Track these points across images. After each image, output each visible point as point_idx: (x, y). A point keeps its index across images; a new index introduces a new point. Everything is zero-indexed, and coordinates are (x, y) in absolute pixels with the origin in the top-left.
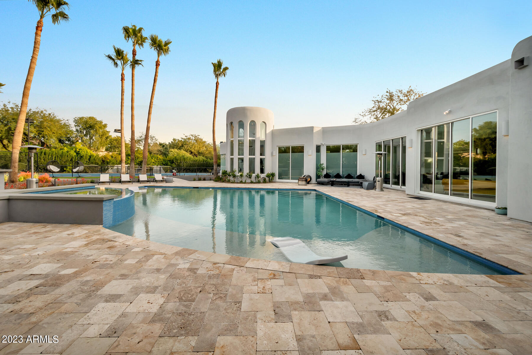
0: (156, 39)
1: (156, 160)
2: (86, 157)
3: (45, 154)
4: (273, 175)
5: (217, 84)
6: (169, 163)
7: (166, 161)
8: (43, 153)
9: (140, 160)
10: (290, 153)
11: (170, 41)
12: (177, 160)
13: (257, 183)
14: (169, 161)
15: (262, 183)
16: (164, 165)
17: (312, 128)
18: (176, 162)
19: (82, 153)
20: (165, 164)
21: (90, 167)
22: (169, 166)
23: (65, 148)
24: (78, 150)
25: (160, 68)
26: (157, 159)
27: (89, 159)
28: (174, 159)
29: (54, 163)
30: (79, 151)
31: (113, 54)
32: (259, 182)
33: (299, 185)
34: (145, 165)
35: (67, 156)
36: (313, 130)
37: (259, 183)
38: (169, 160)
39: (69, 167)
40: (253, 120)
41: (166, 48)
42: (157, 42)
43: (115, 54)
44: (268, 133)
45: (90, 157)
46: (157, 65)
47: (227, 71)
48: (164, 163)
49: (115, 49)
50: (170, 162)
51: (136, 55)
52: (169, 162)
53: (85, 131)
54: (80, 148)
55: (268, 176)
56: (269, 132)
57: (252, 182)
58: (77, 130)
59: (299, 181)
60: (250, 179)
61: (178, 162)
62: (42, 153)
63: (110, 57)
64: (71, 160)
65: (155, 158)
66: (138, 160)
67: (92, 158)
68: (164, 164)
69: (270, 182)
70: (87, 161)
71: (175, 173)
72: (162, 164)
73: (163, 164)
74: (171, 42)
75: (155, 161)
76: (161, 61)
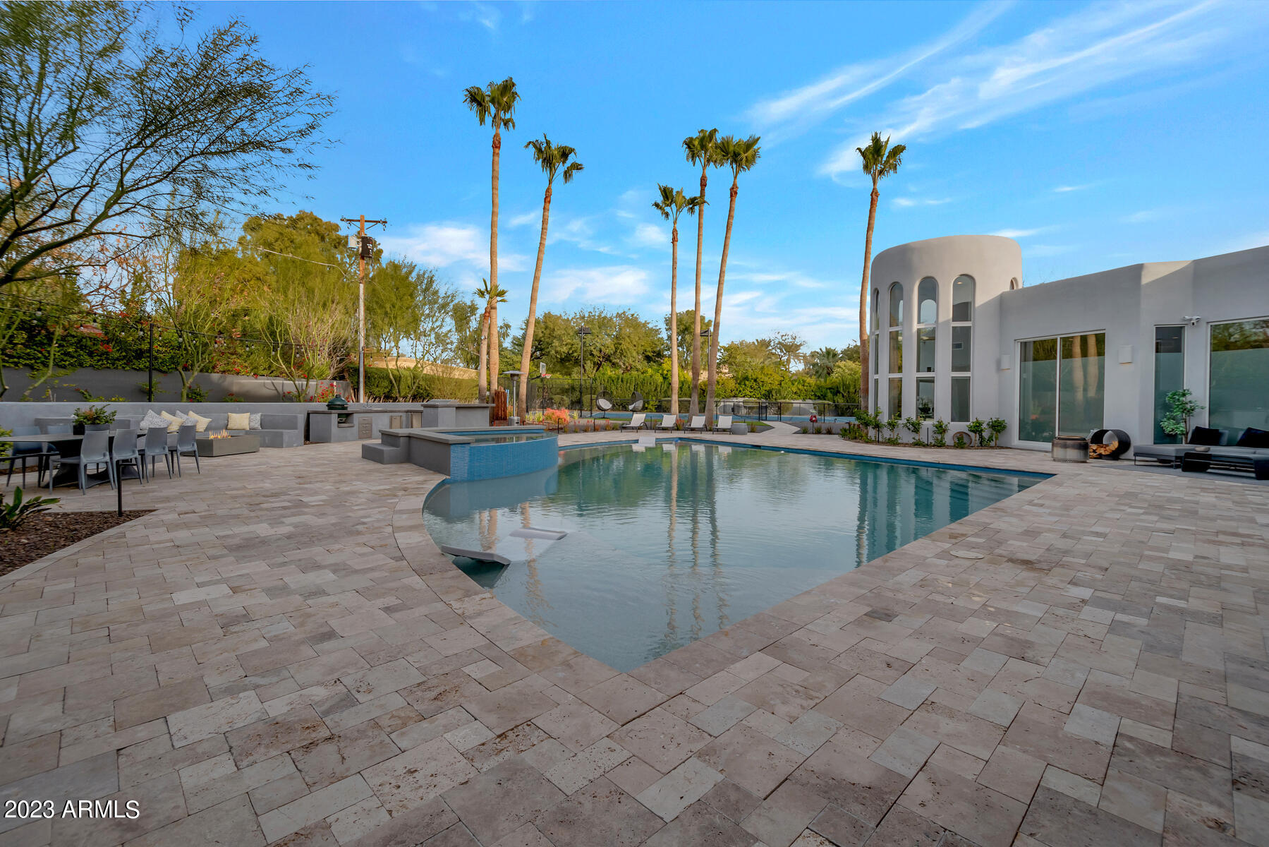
0: (728, 143)
1: (800, 387)
3: (622, 381)
4: (998, 427)
5: (874, 194)
6: (829, 395)
7: (824, 390)
8: (620, 380)
9: (767, 389)
10: (1055, 358)
11: (756, 137)
12: (847, 387)
13: (934, 446)
14: (830, 389)
15: (948, 447)
16: (819, 398)
17: (1137, 270)
18: (845, 392)
20: (822, 395)
22: (829, 400)
23: (650, 371)
24: (665, 372)
25: (738, 199)
26: (804, 385)
28: (840, 384)
29: (606, 394)
30: (667, 375)
32: (940, 445)
33: (1054, 460)
34: (711, 397)
35: (650, 383)
36: (1139, 277)
37: (938, 446)
38: (830, 386)
39: (651, 403)
40: (929, 275)
41: (750, 153)
42: (731, 149)
43: (662, 198)
44: (979, 307)
46: (731, 196)
47: (903, 155)
48: (818, 394)
49: (660, 189)
50: (831, 392)
51: (705, 186)
52: (828, 391)
55: (977, 429)
56: (982, 303)
57: (918, 444)
59: (1055, 449)
60: (914, 435)
61: (849, 392)
62: (618, 379)
63: (657, 205)
64: (655, 390)
65: (799, 383)
68: (818, 396)
69: (982, 446)
71: (815, 417)
72: (813, 397)
73: (816, 396)
74: (758, 139)
75: (799, 389)
76: (738, 185)
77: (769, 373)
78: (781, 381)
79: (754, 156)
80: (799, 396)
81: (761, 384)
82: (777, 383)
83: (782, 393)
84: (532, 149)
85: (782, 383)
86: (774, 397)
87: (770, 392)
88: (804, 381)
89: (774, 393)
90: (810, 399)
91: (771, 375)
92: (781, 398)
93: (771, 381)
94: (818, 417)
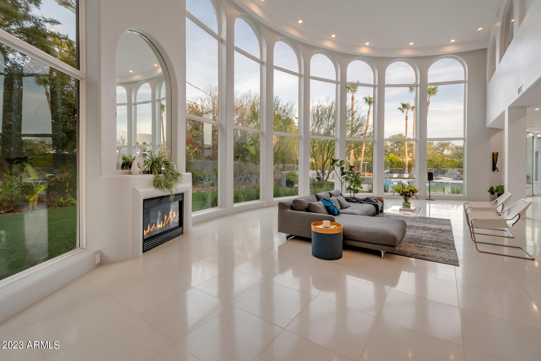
1: (452, 163)
2: (395, 163)
19: (393, 160)
21: (398, 169)
24: (391, 158)
26: (453, 163)
27: (397, 164)
31: (401, 107)
43: (402, 107)
45: (398, 163)
49: (402, 104)
53: (396, 145)
54: (392, 157)
58: (391, 145)
63: (400, 108)
65: (451, 161)
66: (434, 164)
67: (399, 163)
70: (396, 166)
71: (459, 175)
75: (451, 164)
76: (430, 101)
77: (437, 158)
78: (442, 161)
79: (435, 92)
80: (451, 167)
81: (433, 162)
82: (440, 162)
83: (443, 166)
84: (365, 100)
85: (443, 162)
86: (439, 167)
87: (437, 165)
88: (453, 161)
89: (439, 166)
90: (456, 168)
91: (438, 158)
92: (442, 168)
93: (438, 160)
94: (460, 175)
